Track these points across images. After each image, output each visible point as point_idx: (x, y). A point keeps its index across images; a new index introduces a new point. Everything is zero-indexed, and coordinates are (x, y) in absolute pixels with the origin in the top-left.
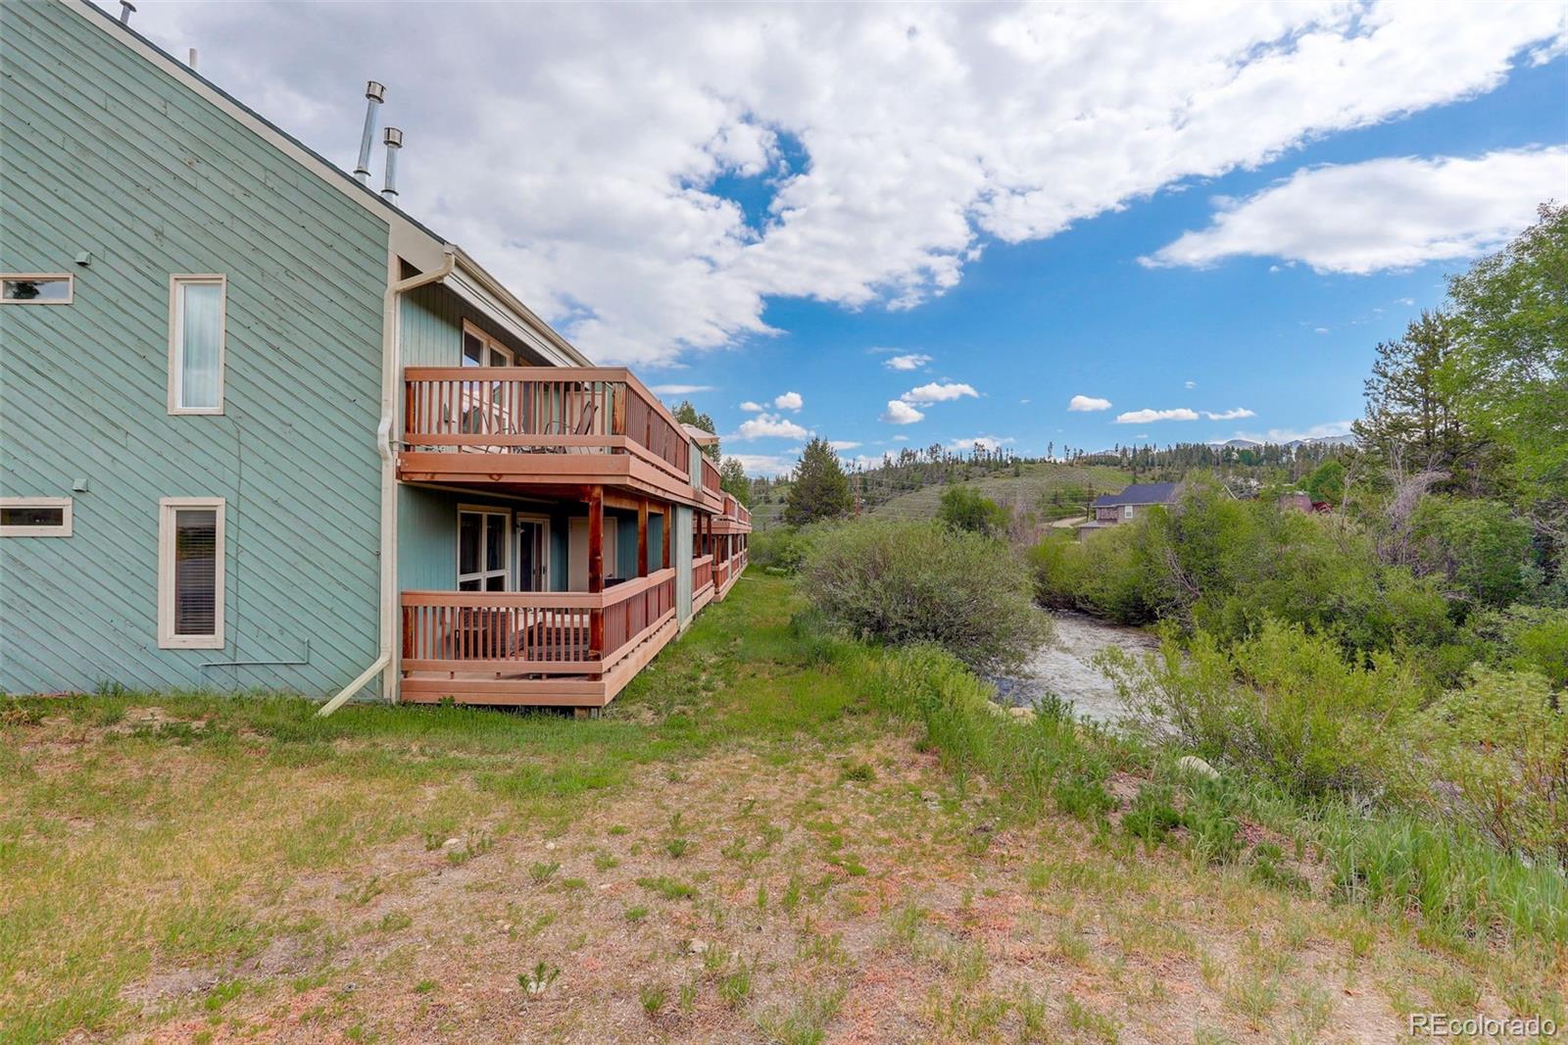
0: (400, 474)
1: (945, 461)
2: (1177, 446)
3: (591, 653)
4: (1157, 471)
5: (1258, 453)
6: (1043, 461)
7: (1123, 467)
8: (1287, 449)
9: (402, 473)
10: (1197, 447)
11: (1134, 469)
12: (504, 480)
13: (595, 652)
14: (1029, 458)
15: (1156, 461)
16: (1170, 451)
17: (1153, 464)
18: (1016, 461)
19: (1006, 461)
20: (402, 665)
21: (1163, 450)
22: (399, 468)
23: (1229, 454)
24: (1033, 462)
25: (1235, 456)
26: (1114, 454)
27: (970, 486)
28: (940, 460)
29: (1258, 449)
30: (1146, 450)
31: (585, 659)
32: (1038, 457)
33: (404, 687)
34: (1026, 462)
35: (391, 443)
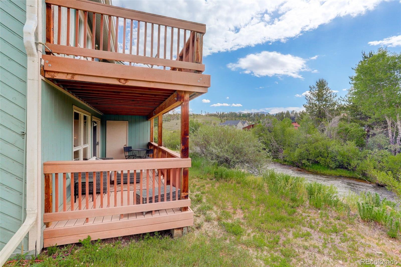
0: (44, 71)
1: (176, 114)
2: (230, 112)
3: (183, 195)
4: (225, 118)
5: (246, 115)
6: (200, 115)
7: (218, 117)
8: (252, 114)
9: (45, 71)
10: (234, 113)
11: (220, 117)
12: (129, 84)
13: (185, 194)
14: (197, 114)
15: (225, 116)
16: (228, 113)
17: (224, 116)
18: (193, 114)
19: (191, 115)
20: (44, 218)
21: (226, 113)
22: (42, 67)
23: (240, 115)
24: (198, 115)
25: (242, 115)
26: (216, 114)
27: (195, 119)
28: (175, 114)
29: (246, 114)
30: (223, 113)
31: (179, 199)
32: (199, 114)
33: (46, 236)
34: (196, 115)
35: (37, 44)
